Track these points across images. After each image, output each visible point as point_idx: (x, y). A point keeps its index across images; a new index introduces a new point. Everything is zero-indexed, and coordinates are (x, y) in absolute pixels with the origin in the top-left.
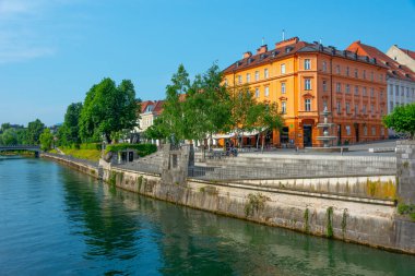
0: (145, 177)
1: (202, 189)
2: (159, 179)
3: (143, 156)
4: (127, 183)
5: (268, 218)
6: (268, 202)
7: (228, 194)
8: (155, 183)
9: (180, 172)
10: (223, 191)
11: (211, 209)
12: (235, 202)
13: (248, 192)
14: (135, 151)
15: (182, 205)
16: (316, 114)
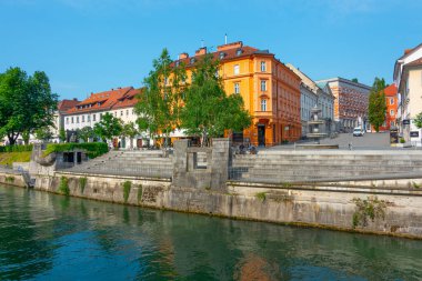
0: (134, 182)
1: (262, 196)
2: (167, 184)
3: (93, 157)
4: (95, 191)
5: (394, 228)
6: (391, 208)
7: (314, 200)
8: (159, 189)
9: (212, 174)
10: (302, 196)
11: (281, 219)
12: (328, 210)
13: (351, 196)
14: (84, 151)
15: (223, 217)
16: (271, 114)
